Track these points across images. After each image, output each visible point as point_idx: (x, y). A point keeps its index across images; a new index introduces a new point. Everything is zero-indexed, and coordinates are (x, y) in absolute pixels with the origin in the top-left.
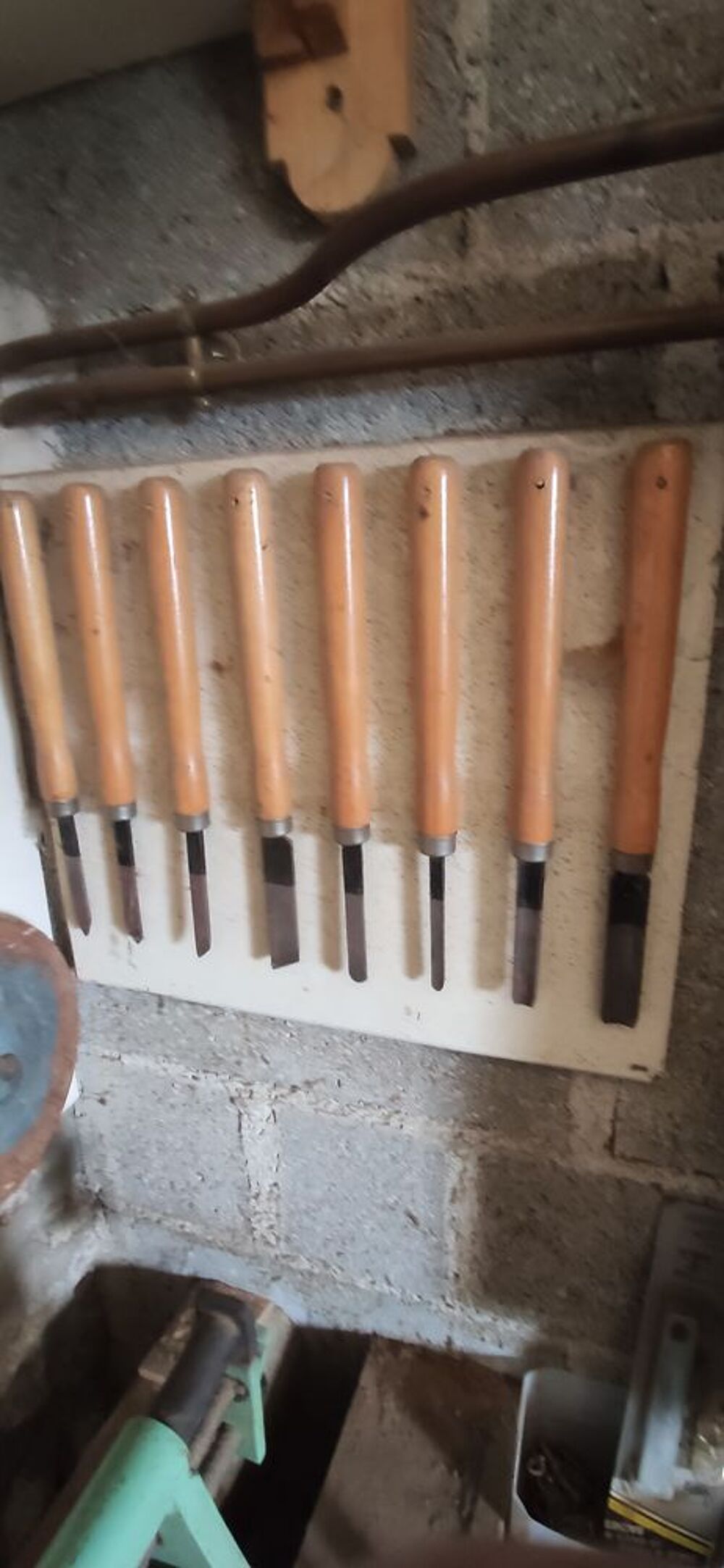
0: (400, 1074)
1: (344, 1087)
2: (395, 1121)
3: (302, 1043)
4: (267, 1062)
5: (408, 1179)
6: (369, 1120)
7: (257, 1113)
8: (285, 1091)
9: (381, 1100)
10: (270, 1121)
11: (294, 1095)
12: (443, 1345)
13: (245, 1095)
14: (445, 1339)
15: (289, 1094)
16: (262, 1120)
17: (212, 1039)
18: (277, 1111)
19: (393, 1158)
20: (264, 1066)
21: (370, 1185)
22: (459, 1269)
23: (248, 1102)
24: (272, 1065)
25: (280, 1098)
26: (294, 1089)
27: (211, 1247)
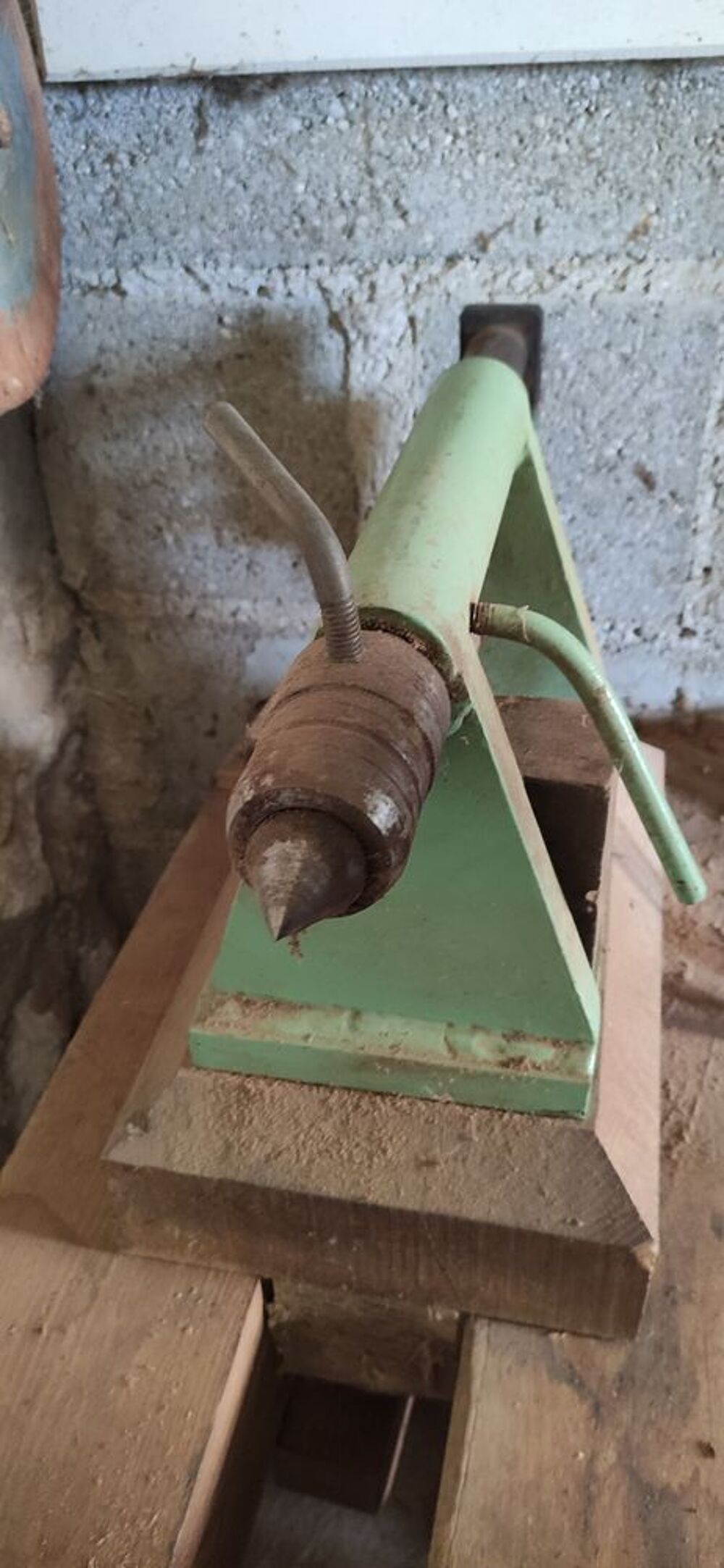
0: (654, 174)
1: (546, 232)
2: (636, 280)
3: (475, 150)
4: (404, 215)
5: (647, 396)
6: (588, 290)
7: (383, 331)
8: (436, 269)
9: (615, 242)
10: (404, 344)
11: (453, 271)
12: (669, 707)
13: (360, 298)
14: (671, 695)
15: (443, 273)
16: (389, 344)
17: (300, 187)
18: (420, 315)
19: (625, 359)
20: (399, 224)
21: (578, 431)
22: (713, 558)
23: (366, 309)
24: (413, 218)
25: (425, 287)
26: (452, 260)
27: (285, 637)
